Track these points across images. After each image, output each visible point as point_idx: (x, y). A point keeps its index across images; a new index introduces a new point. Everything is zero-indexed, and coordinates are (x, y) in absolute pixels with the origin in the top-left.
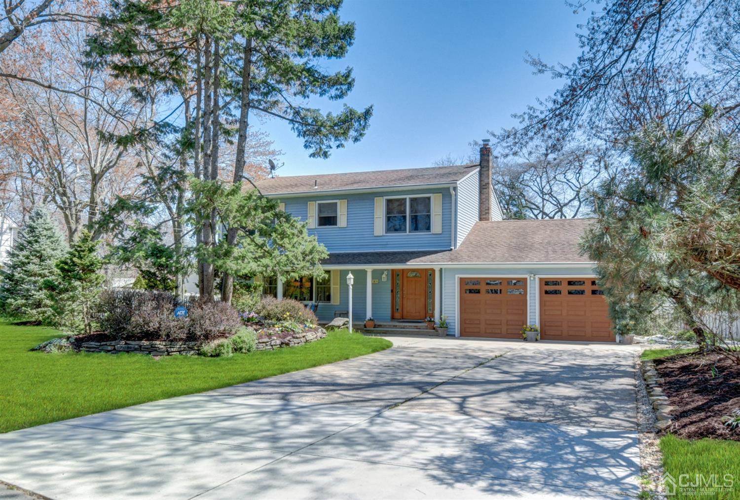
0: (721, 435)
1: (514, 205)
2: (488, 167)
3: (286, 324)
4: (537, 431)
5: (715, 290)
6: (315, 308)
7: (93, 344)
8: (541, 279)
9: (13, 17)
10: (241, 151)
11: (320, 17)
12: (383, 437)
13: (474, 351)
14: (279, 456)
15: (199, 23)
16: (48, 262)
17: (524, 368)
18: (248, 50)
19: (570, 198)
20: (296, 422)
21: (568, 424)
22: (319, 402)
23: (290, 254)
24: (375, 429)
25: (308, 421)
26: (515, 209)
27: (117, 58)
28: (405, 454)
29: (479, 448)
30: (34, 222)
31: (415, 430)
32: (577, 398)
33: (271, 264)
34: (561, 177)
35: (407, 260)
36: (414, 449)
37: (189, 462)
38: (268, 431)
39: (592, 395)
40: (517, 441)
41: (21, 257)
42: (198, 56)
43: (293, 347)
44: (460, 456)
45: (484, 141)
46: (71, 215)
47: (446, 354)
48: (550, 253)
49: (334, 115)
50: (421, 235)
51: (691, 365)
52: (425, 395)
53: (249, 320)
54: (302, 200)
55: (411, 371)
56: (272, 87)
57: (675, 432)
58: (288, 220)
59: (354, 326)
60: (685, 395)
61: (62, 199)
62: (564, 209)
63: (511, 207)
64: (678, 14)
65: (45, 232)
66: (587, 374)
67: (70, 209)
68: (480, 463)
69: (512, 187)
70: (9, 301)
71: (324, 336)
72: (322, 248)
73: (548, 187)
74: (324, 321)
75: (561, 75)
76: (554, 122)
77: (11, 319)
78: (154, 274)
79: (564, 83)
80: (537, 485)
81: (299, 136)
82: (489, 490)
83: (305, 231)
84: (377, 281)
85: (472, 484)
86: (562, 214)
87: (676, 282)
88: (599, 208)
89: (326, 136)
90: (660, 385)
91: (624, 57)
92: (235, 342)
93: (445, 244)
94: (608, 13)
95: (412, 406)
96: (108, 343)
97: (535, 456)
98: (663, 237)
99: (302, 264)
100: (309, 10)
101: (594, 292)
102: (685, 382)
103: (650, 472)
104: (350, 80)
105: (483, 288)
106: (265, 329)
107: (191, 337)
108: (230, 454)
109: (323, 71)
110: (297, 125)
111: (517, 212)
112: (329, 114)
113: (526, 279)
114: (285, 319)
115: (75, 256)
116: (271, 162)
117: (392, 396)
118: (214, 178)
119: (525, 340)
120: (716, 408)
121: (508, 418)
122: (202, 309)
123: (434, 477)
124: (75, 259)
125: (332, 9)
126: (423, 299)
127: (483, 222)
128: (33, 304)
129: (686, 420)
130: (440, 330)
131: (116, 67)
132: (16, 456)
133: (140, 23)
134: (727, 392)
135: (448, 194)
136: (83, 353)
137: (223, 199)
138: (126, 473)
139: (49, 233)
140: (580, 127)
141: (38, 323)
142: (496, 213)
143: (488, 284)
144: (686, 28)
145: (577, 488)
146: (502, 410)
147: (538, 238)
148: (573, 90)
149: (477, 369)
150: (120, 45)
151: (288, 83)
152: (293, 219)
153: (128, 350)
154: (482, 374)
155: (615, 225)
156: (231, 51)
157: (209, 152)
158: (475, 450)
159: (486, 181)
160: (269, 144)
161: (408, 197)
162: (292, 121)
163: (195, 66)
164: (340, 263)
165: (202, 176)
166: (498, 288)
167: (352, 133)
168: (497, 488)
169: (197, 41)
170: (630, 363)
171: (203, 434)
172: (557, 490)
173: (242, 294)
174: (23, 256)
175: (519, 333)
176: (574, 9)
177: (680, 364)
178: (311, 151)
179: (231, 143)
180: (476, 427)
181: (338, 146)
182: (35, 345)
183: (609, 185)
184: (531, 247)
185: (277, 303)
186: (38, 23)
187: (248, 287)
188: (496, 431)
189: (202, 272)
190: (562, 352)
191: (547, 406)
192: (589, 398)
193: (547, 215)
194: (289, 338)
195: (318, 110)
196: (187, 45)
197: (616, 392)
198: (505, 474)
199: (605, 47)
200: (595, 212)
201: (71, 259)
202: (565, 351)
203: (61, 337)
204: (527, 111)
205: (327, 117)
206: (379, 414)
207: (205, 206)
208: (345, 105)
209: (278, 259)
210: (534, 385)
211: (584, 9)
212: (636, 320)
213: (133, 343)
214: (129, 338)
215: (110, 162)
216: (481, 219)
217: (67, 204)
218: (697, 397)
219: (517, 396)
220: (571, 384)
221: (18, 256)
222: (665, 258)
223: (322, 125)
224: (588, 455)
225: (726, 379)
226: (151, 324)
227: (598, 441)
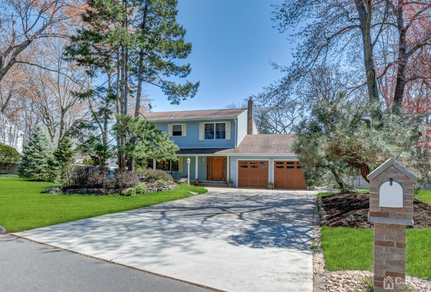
0: (345, 225)
1: (263, 127)
2: (252, 109)
3: (160, 181)
4: (272, 225)
5: (347, 166)
6: (171, 174)
7: (72, 190)
8: (275, 161)
9: (28, 35)
10: (138, 101)
11: (175, 39)
12: (208, 229)
13: (245, 193)
14: (165, 236)
15: (120, 42)
16: (44, 151)
17: (267, 200)
18: (142, 54)
19: (288, 124)
20: (170, 223)
21: (285, 223)
22: (178, 215)
23: (162, 149)
24: (204, 225)
25: (176, 223)
26: (264, 128)
27: (79, 57)
28: (218, 235)
29: (248, 232)
30: (36, 132)
31: (221, 226)
32: (289, 213)
33: (153, 154)
34: (284, 114)
35: (214, 152)
36: (222, 233)
37: (127, 238)
38: (158, 226)
39: (295, 211)
40: (264, 229)
41: (30, 149)
42: (118, 56)
43: (163, 192)
44: (241, 235)
45: (250, 97)
46: (52, 129)
47: (232, 194)
48: (279, 149)
49: (182, 85)
50: (221, 140)
51: (337, 199)
52: (224, 212)
53: (142, 179)
54: (165, 124)
55: (217, 202)
56: (153, 71)
57: (327, 225)
58: (160, 134)
59: (190, 182)
60: (333, 210)
61: (47, 121)
62: (286, 129)
63: (262, 127)
64: (336, 44)
65: (42, 137)
66: (294, 203)
67: (51, 126)
68: (249, 237)
69: (262, 118)
70: (25, 170)
71: (177, 187)
72: (176, 146)
73: (279, 118)
74: (176, 180)
75: (284, 71)
76: (281, 91)
77: (26, 178)
78: (97, 158)
79: (285, 74)
80: (272, 245)
81: (165, 94)
82: (253, 247)
83: (168, 138)
84: (200, 162)
85: (246, 245)
86: (285, 131)
87: (331, 163)
88: (299, 133)
89: (178, 95)
90: (323, 207)
91: (312, 64)
92: (137, 189)
93: (232, 144)
94: (305, 45)
95: (219, 216)
96: (79, 189)
97: (271, 235)
98: (323, 145)
99: (168, 154)
100: (170, 36)
101: (298, 167)
102: (333, 205)
103: (316, 239)
104: (189, 69)
105: (249, 165)
106: (150, 184)
107: (117, 187)
108: (145, 235)
109: (177, 64)
110: (164, 89)
111: (264, 130)
112: (180, 84)
113: (268, 161)
114: (159, 179)
115: (62, 149)
116: (149, 105)
117: (210, 212)
118: (125, 114)
119: (268, 188)
120: (344, 215)
121: (260, 221)
122: (122, 174)
123: (231, 243)
124: (62, 151)
125: (181, 36)
126: (221, 170)
127: (249, 135)
128: (36, 171)
129: (332, 220)
130: (229, 184)
131: (79, 61)
132: (53, 236)
133: (91, 40)
134: (349, 209)
135: (233, 122)
136: (67, 194)
137: (131, 124)
138: (103, 243)
139: (43, 138)
140: (292, 93)
141: (39, 180)
142: (255, 131)
143: (251, 163)
144: (340, 50)
145: (287, 246)
146: (257, 217)
147: (274, 143)
148: (289, 78)
149: (247, 201)
150: (82, 51)
151: (160, 70)
152: (162, 133)
153: (88, 193)
154: (249, 203)
155: (305, 140)
156: (133, 54)
157: (123, 101)
158: (247, 233)
159: (251, 116)
160: (147, 96)
161: (215, 123)
162: (162, 87)
163: (116, 60)
164: (183, 153)
165: (120, 113)
166: (256, 165)
167: (190, 94)
168: (256, 246)
169: (117, 49)
170: (313, 198)
171: (130, 228)
172: (279, 246)
173: (138, 167)
174: (32, 149)
175: (264, 185)
176: (290, 41)
177: (332, 198)
178: (171, 101)
179: (133, 97)
180: (247, 224)
181: (184, 99)
182: (44, 190)
183: (303, 123)
184: (271, 147)
185: (154, 172)
186: (40, 37)
187: (141, 164)
188: (255, 225)
189: (120, 157)
190: (284, 194)
191: (276, 216)
192: (294, 213)
193: (278, 131)
194: (161, 187)
195: (174, 83)
196: (113, 51)
197: (305, 210)
198: (259, 241)
199: (304, 59)
200: (297, 135)
201: (60, 151)
202: (285, 194)
203: (56, 187)
204: (270, 86)
205: (179, 86)
206: (205, 220)
207: (122, 127)
208: (187, 81)
209: (156, 152)
210: (271, 208)
211: (295, 42)
212: (315, 179)
213: (90, 189)
214: (88, 187)
215: (71, 103)
216: (248, 133)
217: (50, 123)
218: (337, 211)
219: (264, 212)
220: (287, 207)
221: (29, 148)
222: (324, 154)
223: (176, 90)
224: (292, 234)
225: (350, 204)
226: (99, 181)
227: (296, 229)
